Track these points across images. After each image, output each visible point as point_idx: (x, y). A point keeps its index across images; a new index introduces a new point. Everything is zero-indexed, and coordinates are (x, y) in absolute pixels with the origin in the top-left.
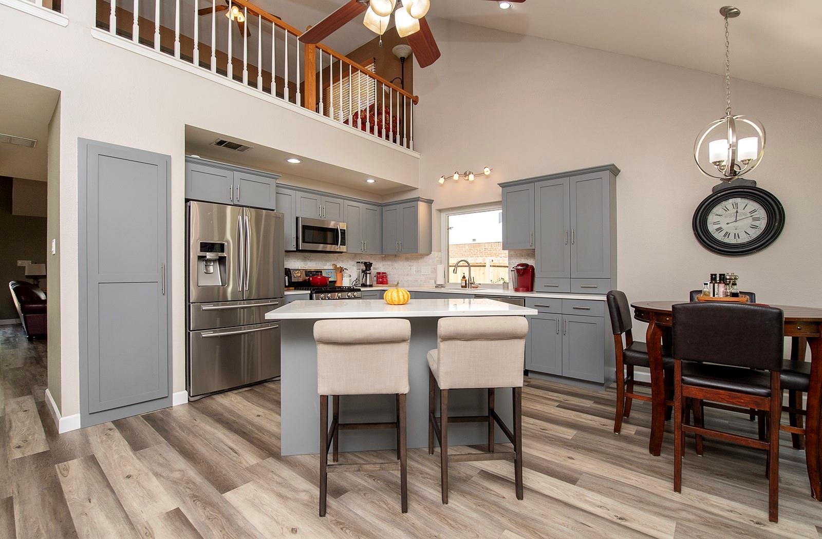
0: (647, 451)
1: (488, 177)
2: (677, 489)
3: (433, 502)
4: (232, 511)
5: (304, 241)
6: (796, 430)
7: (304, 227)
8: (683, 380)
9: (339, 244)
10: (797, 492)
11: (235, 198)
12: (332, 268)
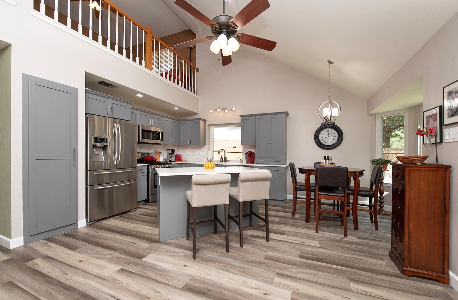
0: (305, 222)
1: (234, 111)
2: (317, 232)
3: (237, 248)
4: (151, 265)
5: (143, 138)
6: (348, 208)
7: (143, 131)
8: (319, 194)
9: (160, 140)
10: (350, 229)
11: (110, 113)
12: (154, 152)
